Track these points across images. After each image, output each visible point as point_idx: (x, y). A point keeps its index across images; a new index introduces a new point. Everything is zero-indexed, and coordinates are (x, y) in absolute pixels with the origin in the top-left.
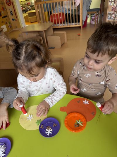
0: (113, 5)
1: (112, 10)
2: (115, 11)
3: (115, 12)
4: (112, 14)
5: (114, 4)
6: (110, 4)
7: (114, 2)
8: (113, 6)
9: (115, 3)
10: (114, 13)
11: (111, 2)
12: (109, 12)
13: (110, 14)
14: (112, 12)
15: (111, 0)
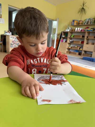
0: (13, 39)
1: (13, 42)
8: (12, 40)
10: (14, 44)
11: (11, 37)
12: (11, 43)
14: (13, 43)
15: (11, 36)
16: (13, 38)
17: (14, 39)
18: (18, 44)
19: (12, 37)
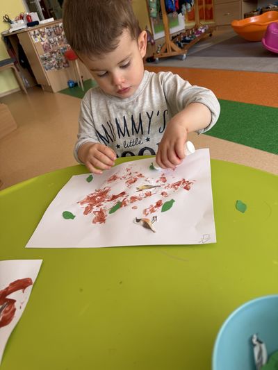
0: (42, 41)
1: (45, 50)
2: (51, 50)
3: (52, 53)
4: (49, 57)
5: (43, 39)
6: (36, 40)
7: (40, 36)
8: (42, 43)
9: (43, 37)
10: (52, 56)
11: (35, 36)
12: (41, 56)
13: (45, 59)
14: (47, 55)
15: (32, 33)
16: (42, 34)
17: (45, 40)
18: (65, 49)
19: (37, 32)
